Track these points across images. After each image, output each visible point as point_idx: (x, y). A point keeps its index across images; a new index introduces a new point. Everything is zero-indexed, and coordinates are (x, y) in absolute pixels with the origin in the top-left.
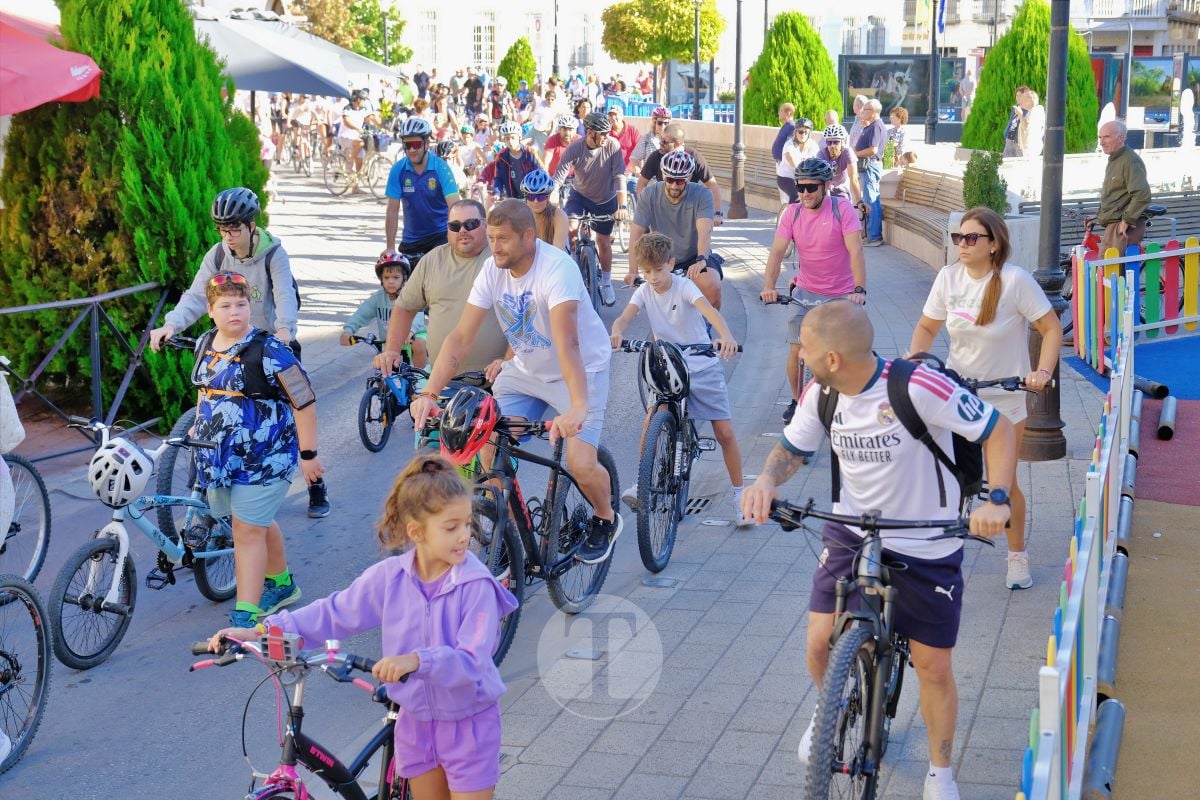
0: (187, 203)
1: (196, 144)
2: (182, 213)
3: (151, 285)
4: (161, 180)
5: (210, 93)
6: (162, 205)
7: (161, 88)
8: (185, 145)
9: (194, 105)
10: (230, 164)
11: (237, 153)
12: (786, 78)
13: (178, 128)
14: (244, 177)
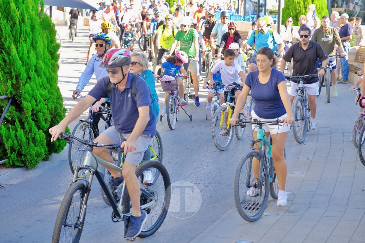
0: (21, 59)
1: (26, 30)
2: (19, 63)
3: (4, 97)
4: (9, 48)
5: (33, 7)
6: (9, 59)
7: (9, 4)
8: (21, 31)
9: (25, 12)
10: (42, 41)
11: (45, 35)
12: (302, 3)
13: (18, 23)
14: (47, 46)
